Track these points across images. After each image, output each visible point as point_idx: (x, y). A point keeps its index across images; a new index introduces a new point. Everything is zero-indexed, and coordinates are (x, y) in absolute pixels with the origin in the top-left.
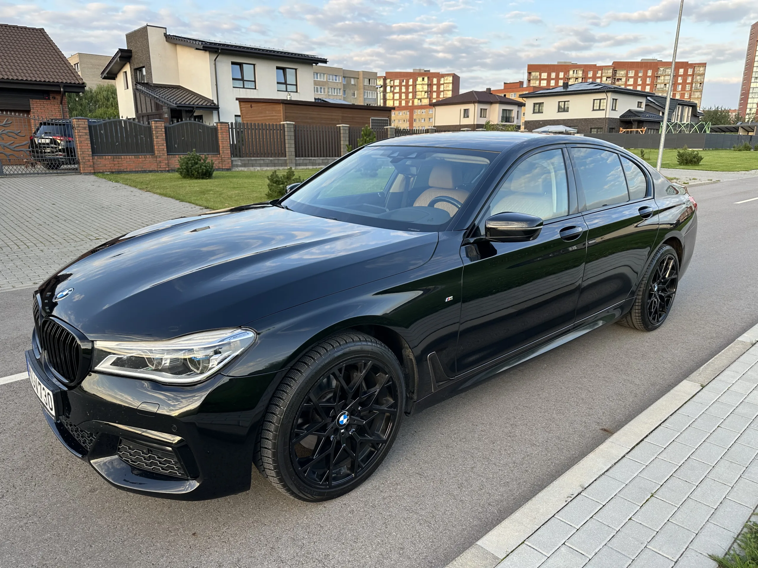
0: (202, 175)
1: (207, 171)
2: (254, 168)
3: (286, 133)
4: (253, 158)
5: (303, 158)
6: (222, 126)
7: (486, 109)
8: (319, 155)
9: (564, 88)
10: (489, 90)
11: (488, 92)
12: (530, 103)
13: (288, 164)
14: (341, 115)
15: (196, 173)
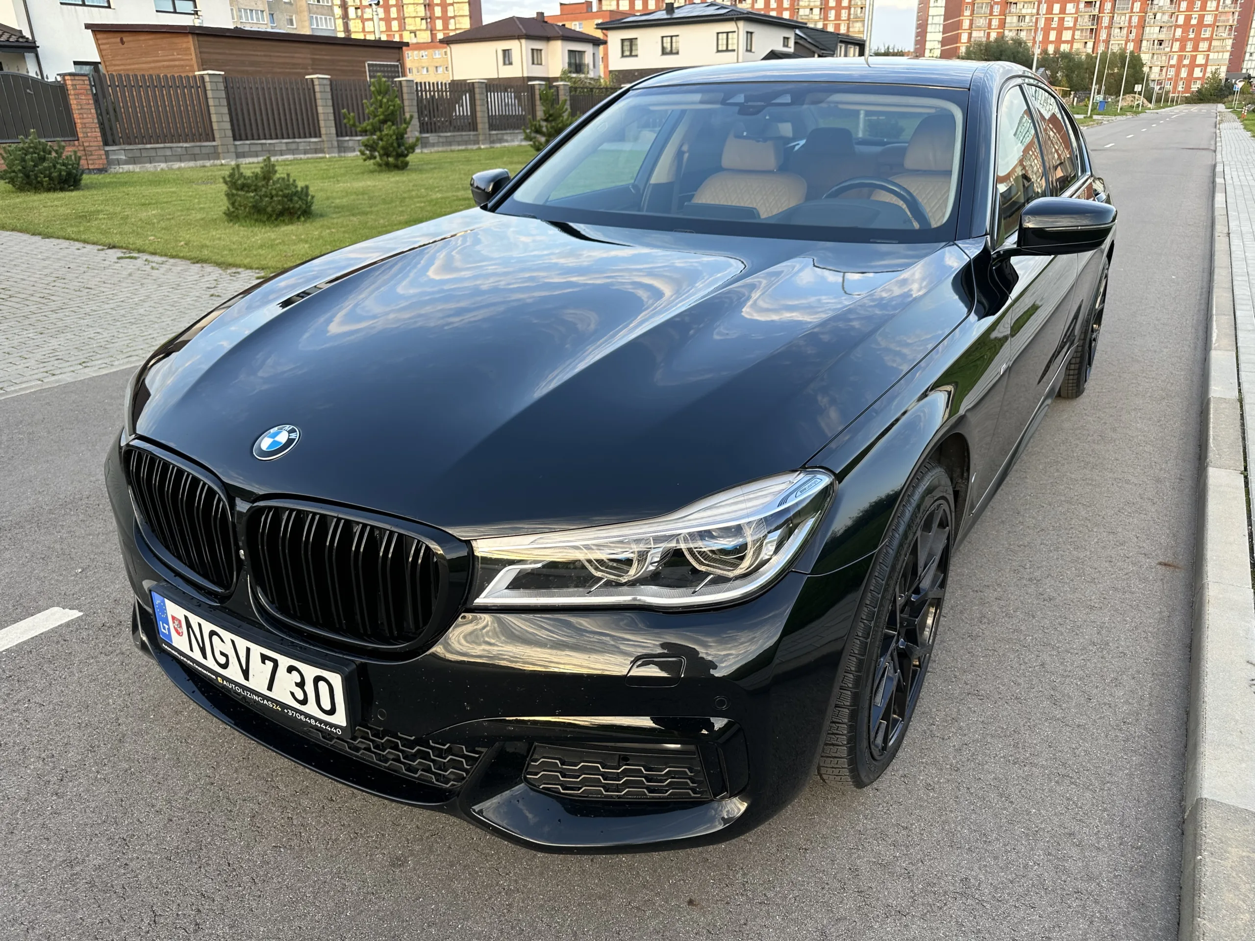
0: (59, 183)
1: (69, 174)
2: (153, 165)
3: (210, 94)
4: (149, 146)
5: (248, 142)
6: (75, 82)
7: (541, 50)
8: (279, 136)
9: (668, 13)
10: (541, 14)
11: (539, 18)
12: (615, 38)
13: (221, 155)
14: (309, 56)
15: (47, 179)
